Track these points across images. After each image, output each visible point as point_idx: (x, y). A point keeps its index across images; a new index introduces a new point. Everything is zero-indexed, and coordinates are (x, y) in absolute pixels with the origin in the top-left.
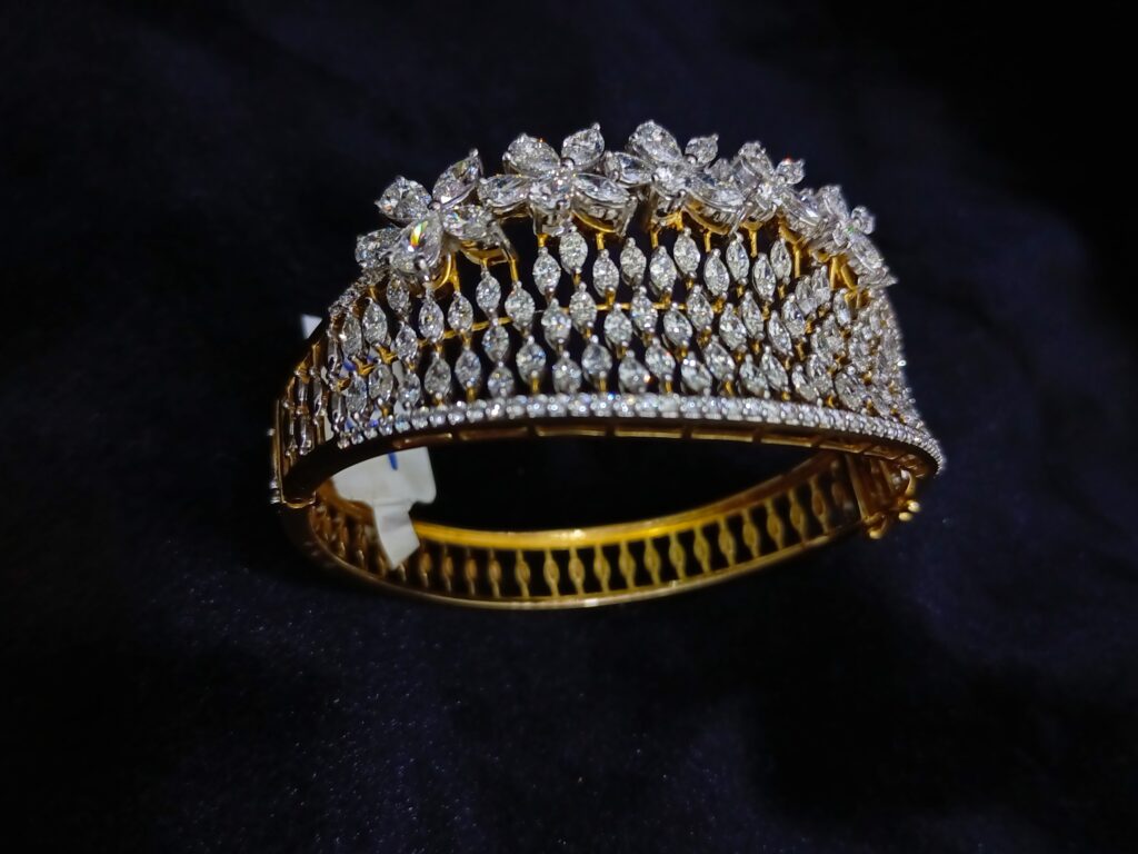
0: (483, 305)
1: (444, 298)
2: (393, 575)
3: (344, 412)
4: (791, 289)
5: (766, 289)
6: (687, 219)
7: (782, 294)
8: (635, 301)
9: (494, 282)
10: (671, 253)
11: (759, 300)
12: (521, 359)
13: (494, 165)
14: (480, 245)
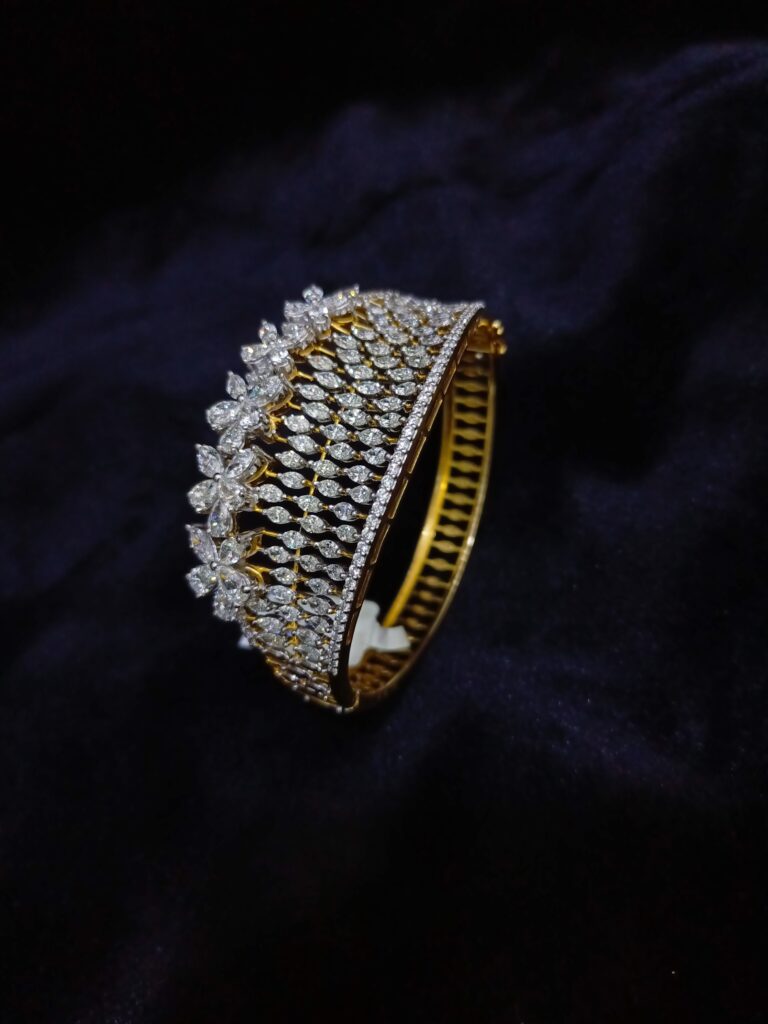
0: (284, 561)
1: (271, 581)
2: (414, 646)
3: (316, 662)
4: (341, 364)
5: (336, 382)
6: (276, 413)
7: (343, 371)
8: (315, 470)
9: (274, 548)
10: (294, 434)
11: (341, 390)
12: (328, 555)
13: (201, 519)
14: (248, 548)
